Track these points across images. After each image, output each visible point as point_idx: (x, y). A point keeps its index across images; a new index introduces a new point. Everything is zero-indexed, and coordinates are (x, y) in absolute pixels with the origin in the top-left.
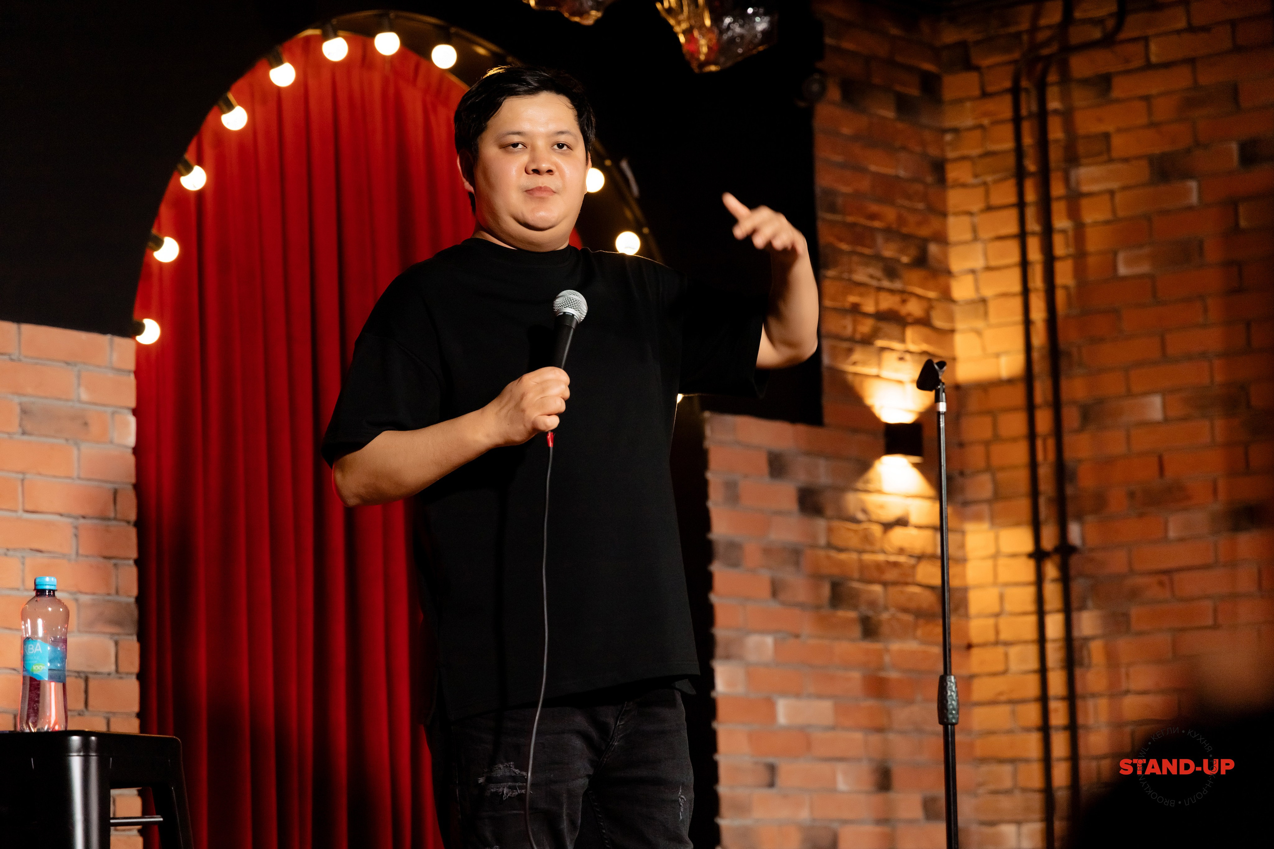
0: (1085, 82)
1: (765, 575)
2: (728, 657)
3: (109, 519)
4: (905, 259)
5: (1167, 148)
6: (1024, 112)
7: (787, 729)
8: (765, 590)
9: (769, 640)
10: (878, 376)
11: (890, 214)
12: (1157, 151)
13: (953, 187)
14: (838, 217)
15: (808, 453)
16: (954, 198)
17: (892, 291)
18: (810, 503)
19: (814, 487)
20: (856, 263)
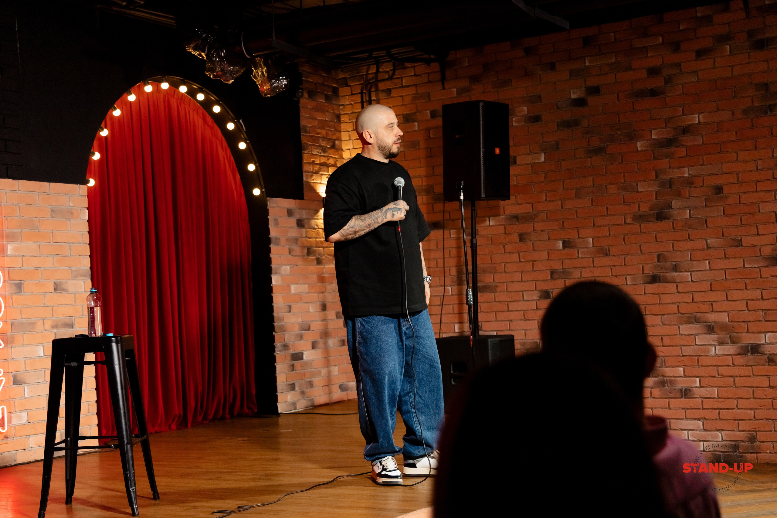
0: (383, 91)
1: (287, 247)
2: (276, 273)
3: (80, 243)
4: (328, 146)
5: (408, 112)
6: (364, 100)
7: (295, 294)
8: (287, 252)
9: (288, 267)
10: (321, 183)
11: (324, 132)
12: (405, 113)
13: (342, 123)
14: (308, 134)
15: (300, 209)
16: (343, 126)
17: (324, 156)
18: (300, 224)
19: (302, 219)
20: (313, 148)
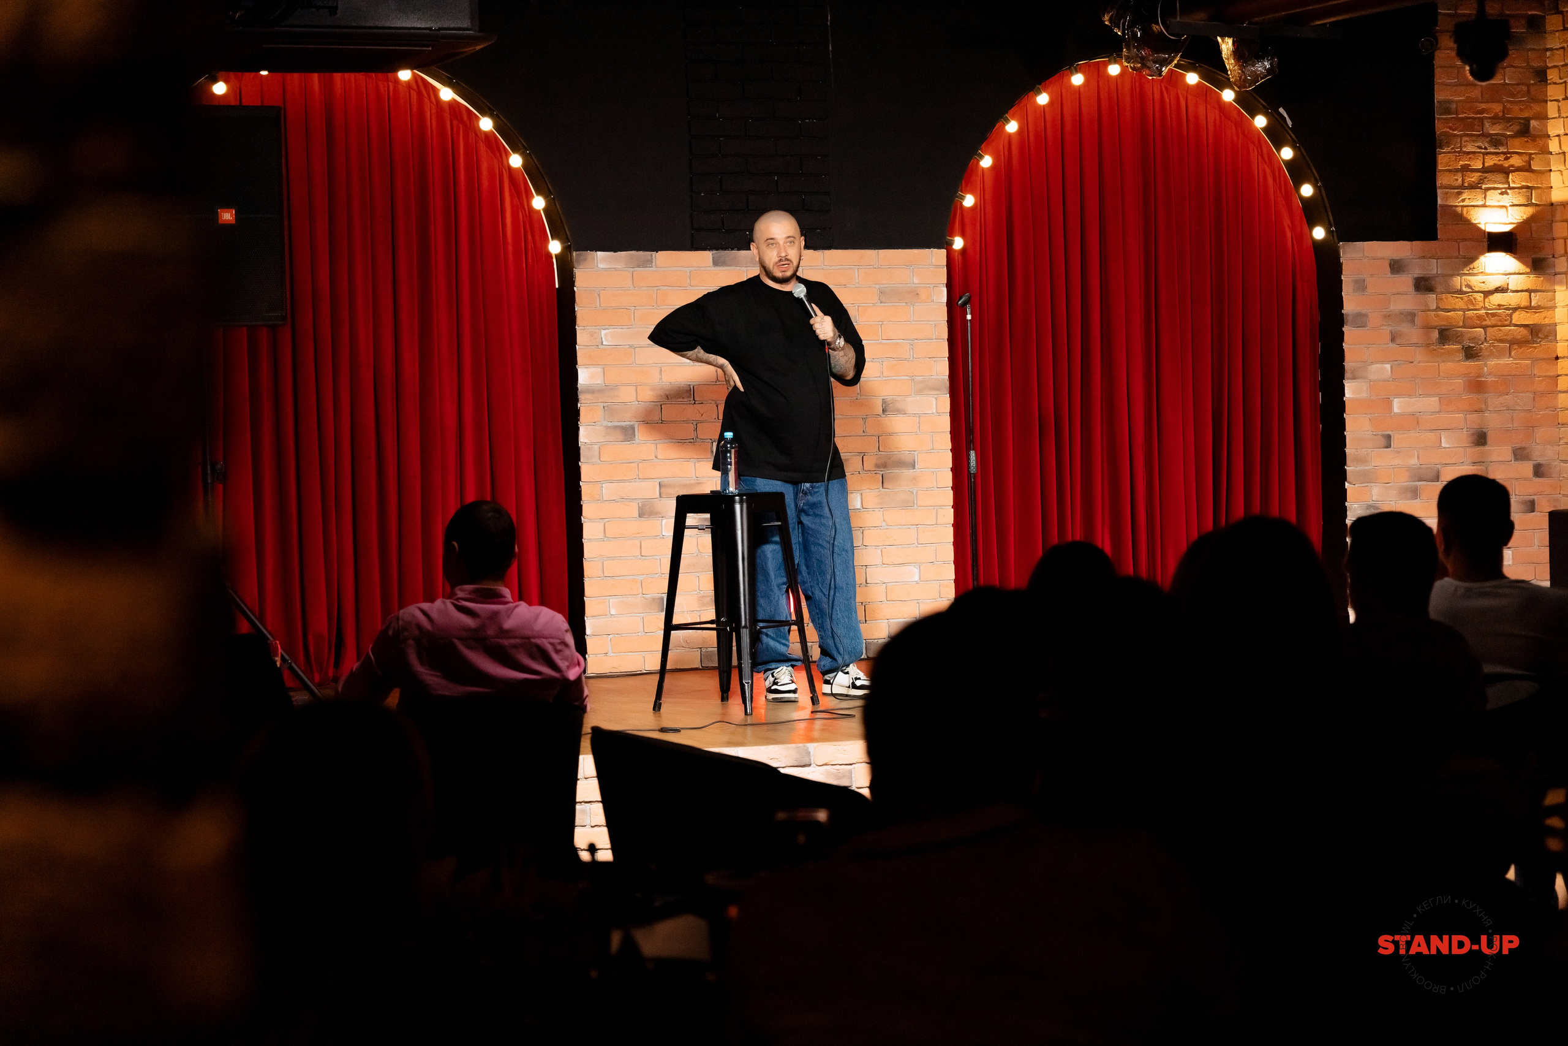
1: (1386, 330)
2: (1354, 378)
3: (931, 339)
4: (1509, 133)
7: (1402, 415)
8: (1389, 338)
9: (1388, 366)
10: (1482, 206)
11: (1497, 108)
13: (1550, 84)
14: (1454, 116)
15: (1424, 257)
16: (1550, 91)
17: (1497, 154)
18: (1423, 285)
19: (1429, 276)
20: (1467, 141)
